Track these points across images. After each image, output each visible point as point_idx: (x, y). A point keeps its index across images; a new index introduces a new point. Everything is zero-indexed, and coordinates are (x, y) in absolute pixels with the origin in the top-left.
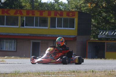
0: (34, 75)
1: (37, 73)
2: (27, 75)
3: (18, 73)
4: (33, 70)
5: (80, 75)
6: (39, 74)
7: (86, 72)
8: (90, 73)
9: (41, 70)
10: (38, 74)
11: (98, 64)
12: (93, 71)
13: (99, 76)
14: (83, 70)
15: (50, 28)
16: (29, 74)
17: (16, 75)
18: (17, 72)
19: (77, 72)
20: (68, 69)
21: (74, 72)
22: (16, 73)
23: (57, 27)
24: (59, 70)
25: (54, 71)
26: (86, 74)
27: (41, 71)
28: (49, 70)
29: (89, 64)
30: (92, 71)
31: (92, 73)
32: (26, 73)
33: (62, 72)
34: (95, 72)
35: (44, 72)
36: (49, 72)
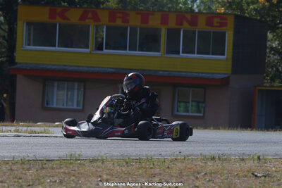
0: (116, 164)
1: (124, 160)
2: (100, 164)
3: (76, 160)
4: (114, 154)
5: (228, 166)
6: (127, 163)
7: (243, 160)
8: (252, 161)
9: (134, 154)
10: (124, 163)
12: (259, 158)
13: (273, 169)
14: (235, 155)
16: (103, 163)
17: (71, 163)
19: (219, 159)
20: (199, 153)
21: (213, 159)
22: (71, 160)
24: (178, 153)
25: (165, 156)
26: (243, 164)
27: (134, 156)
28: (153, 153)
30: (256, 157)
31: (256, 162)
32: (98, 160)
33: (184, 159)
34: (265, 160)
35: (140, 159)
36: (152, 159)
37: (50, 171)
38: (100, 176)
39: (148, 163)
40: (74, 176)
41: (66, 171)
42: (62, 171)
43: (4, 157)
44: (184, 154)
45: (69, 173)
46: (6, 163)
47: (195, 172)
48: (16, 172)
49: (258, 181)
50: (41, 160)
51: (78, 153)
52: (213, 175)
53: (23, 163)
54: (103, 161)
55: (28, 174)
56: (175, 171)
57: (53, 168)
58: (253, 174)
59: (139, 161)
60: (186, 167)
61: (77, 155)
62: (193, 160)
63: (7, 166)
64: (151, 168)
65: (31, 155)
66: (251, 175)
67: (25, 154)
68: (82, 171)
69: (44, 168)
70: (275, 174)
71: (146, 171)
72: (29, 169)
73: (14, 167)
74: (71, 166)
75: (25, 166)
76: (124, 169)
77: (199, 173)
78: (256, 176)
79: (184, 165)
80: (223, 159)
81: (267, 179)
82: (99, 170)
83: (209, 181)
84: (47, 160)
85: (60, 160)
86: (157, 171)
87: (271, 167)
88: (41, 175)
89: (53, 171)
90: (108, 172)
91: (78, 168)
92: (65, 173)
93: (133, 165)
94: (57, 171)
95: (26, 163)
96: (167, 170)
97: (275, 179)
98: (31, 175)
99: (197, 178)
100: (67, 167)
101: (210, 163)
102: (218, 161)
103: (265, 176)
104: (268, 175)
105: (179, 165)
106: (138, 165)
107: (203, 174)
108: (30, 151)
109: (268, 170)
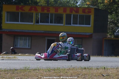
0: (44, 71)
1: (48, 69)
2: (37, 71)
3: (27, 70)
4: (43, 67)
5: (91, 71)
6: (49, 71)
7: (98, 69)
9: (52, 67)
10: (48, 71)
12: (104, 68)
13: (111, 73)
14: (95, 67)
16: (39, 71)
17: (25, 71)
19: (88, 69)
20: (79, 66)
21: (85, 68)
22: (25, 70)
23: (73, 24)
24: (70, 66)
26: (98, 71)
27: (52, 68)
28: (60, 66)
30: (103, 68)
31: (103, 70)
32: (36, 69)
33: (73, 69)
34: (107, 69)
35: (54, 69)
36: (59, 69)
37: (16, 74)
38: (38, 76)
39: (58, 71)
40: (26, 76)
41: (23, 74)
42: (22, 74)
44: (73, 66)
45: (24, 75)
47: (77, 74)
48: (2, 75)
49: (104, 78)
50: (12, 70)
51: (28, 67)
52: (85, 75)
53: (5, 71)
54: (39, 70)
55: (7, 75)
56: (69, 74)
57: (18, 73)
58: (102, 75)
59: (54, 70)
60: (74, 72)
61: (28, 68)
62: (77, 69)
64: (59, 73)
65: (9, 68)
66: (101, 75)
67: (6, 67)
68: (30, 74)
70: (111, 75)
71: (57, 74)
73: (1, 73)
75: (6, 72)
76: (47, 73)
77: (79, 75)
78: (103, 76)
79: (73, 71)
80: (90, 68)
81: (108, 77)
82: (37, 74)
83: (84, 78)
84: (15, 70)
85: (21, 70)
86: (62, 74)
87: (109, 72)
88: (13, 76)
89: (18, 74)
90: (41, 74)
91: (28, 73)
92: (23, 75)
93: (51, 72)
94: (19, 74)
95: (6, 71)
96: (66, 74)
97: (111, 77)
98: (8, 76)
99: (78, 76)
100: (23, 72)
101: (84, 70)
102: (87, 70)
103: (107, 76)
104: (108, 75)
105: (71, 71)
106: (53, 72)
107: (81, 75)
108: (8, 66)
109: (108, 73)
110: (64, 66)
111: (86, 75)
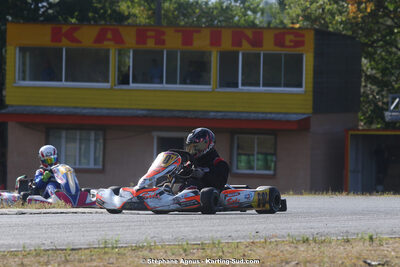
0: (169, 253)
1: (181, 246)
2: (146, 253)
3: (113, 248)
4: (165, 237)
5: (327, 251)
6: (185, 251)
7: (348, 241)
8: (361, 244)
9: (193, 237)
10: (182, 252)
11: (388, 213)
12: (371, 238)
13: (393, 253)
14: (337, 235)
15: (219, 90)
16: (151, 250)
17: (105, 253)
18: (112, 243)
19: (315, 241)
20: (284, 232)
21: (306, 241)
22: (107, 248)
23: (243, 85)
24: (254, 233)
25: (238, 237)
26: (349, 247)
27: (194, 240)
28: (219, 235)
29: (355, 214)
30: (367, 237)
31: (367, 243)
32: (143, 246)
33: (265, 242)
34: (380, 240)
35: (202, 244)
36: (219, 243)
37: (76, 264)
39: (215, 250)
41: (101, 265)
42: (95, 264)
43: (9, 246)
44: (263, 234)
46: (14, 254)
47: (282, 261)
50: (62, 250)
52: (308, 265)
53: (38, 255)
57: (80, 261)
58: (365, 262)
59: (202, 246)
60: (269, 253)
61: (114, 241)
62: (277, 243)
63: (16, 259)
64: (220, 256)
65: (48, 242)
66: (361, 263)
67: (38, 241)
68: (123, 264)
69: (67, 261)
70: (396, 261)
72: (47, 263)
73: (26, 261)
74: (106, 257)
75: (41, 259)
77: (288, 263)
78: (369, 264)
79: (265, 251)
80: (320, 241)
84: (73, 250)
85: (90, 248)
87: (389, 251)
89: (82, 265)
91: (117, 259)
93: (193, 254)
94: (88, 264)
95: (42, 254)
100: (100, 258)
101: (302, 248)
102: (313, 245)
103: (383, 265)
104: (387, 263)
105: (259, 251)
106: (200, 253)
107: (294, 263)
108: (45, 236)
109: (386, 256)
110: (234, 235)
111: (309, 262)
